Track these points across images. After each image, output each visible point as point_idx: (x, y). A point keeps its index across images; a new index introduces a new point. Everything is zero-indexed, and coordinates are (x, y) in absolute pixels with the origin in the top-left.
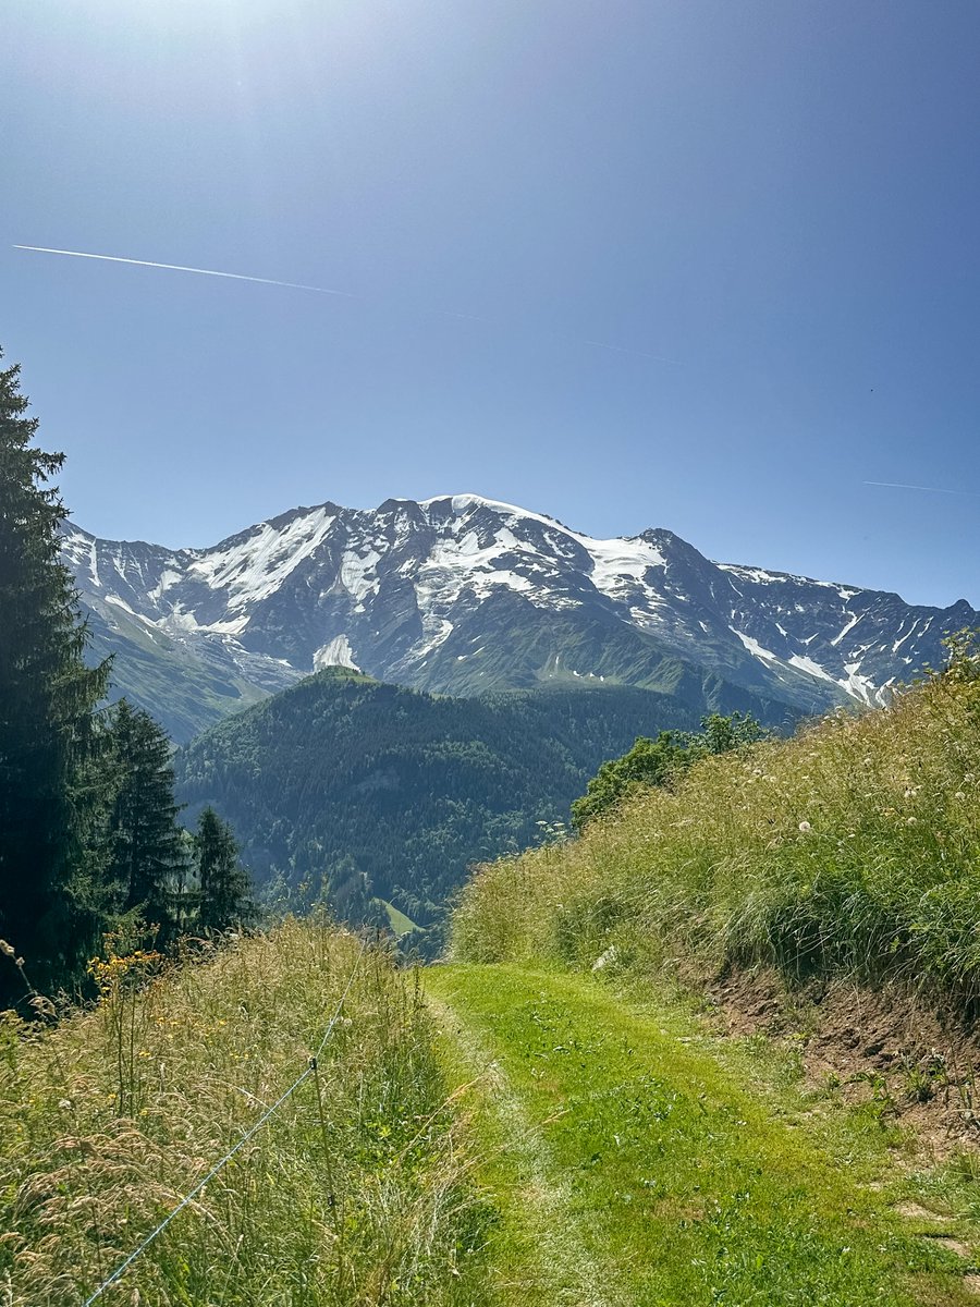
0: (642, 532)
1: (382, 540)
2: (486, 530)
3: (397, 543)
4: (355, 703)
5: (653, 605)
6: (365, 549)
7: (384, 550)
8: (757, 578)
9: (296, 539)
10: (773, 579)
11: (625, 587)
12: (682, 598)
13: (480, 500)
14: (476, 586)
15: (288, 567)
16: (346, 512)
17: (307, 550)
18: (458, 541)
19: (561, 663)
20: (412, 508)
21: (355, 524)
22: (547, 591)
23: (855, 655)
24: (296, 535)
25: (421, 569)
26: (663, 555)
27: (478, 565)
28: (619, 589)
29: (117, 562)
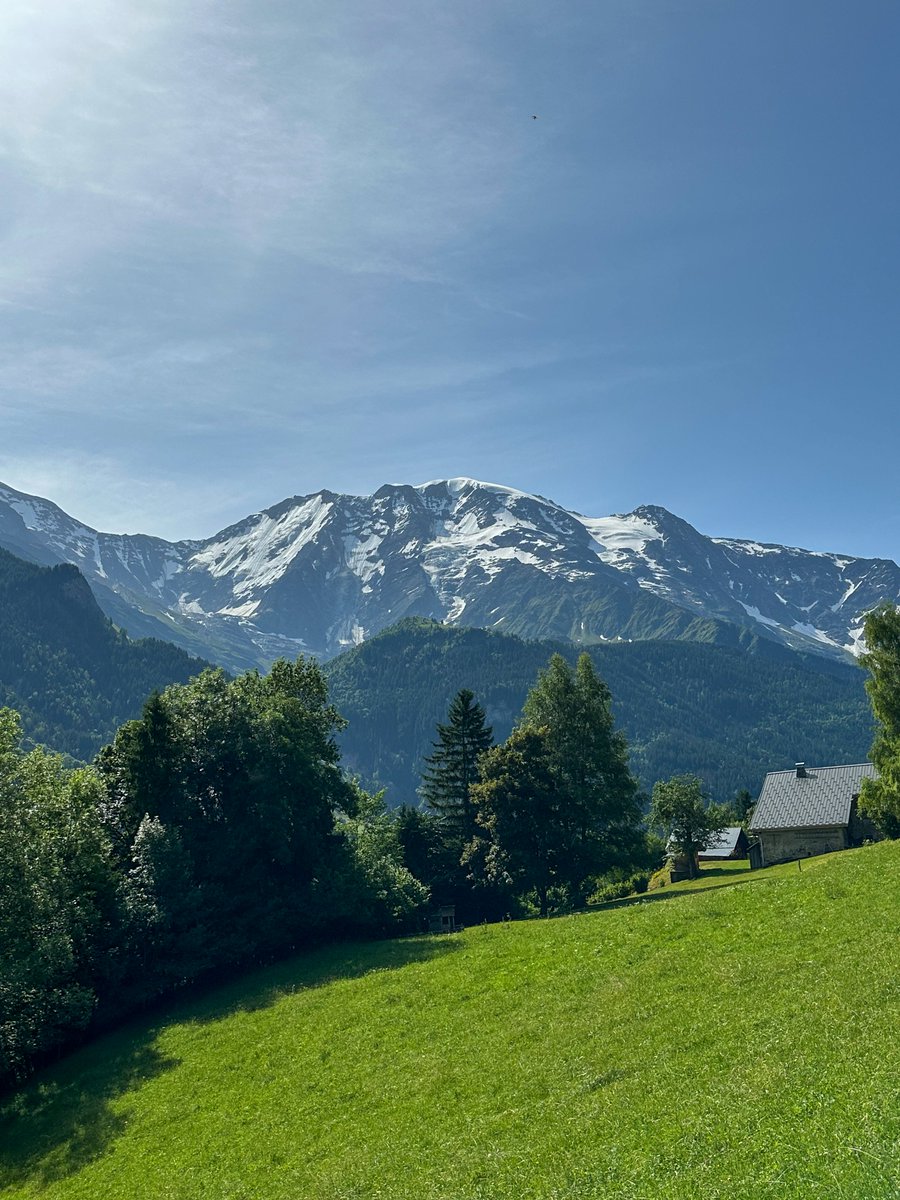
0: (635, 509)
1: (382, 524)
2: (484, 510)
3: (397, 526)
4: (446, 647)
5: (658, 577)
6: (365, 533)
7: (386, 533)
8: (751, 550)
9: (294, 527)
10: (768, 550)
11: (627, 561)
12: (685, 570)
13: (474, 483)
14: (483, 563)
15: (290, 554)
16: (343, 497)
17: (307, 536)
18: (457, 522)
19: (587, 628)
20: (408, 492)
21: (352, 509)
22: (556, 564)
23: (857, 620)
24: (294, 523)
25: (424, 550)
26: (658, 530)
27: (480, 543)
28: (623, 562)
29: (119, 554)
